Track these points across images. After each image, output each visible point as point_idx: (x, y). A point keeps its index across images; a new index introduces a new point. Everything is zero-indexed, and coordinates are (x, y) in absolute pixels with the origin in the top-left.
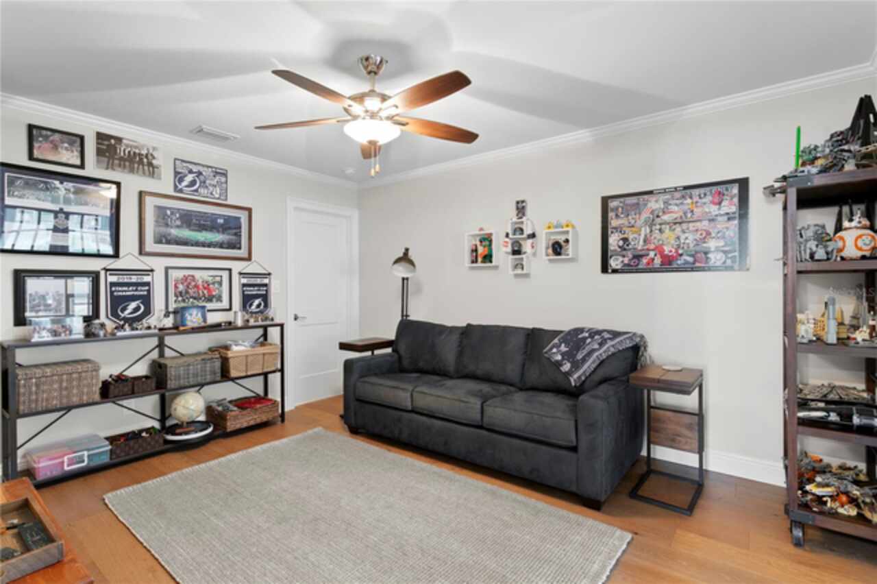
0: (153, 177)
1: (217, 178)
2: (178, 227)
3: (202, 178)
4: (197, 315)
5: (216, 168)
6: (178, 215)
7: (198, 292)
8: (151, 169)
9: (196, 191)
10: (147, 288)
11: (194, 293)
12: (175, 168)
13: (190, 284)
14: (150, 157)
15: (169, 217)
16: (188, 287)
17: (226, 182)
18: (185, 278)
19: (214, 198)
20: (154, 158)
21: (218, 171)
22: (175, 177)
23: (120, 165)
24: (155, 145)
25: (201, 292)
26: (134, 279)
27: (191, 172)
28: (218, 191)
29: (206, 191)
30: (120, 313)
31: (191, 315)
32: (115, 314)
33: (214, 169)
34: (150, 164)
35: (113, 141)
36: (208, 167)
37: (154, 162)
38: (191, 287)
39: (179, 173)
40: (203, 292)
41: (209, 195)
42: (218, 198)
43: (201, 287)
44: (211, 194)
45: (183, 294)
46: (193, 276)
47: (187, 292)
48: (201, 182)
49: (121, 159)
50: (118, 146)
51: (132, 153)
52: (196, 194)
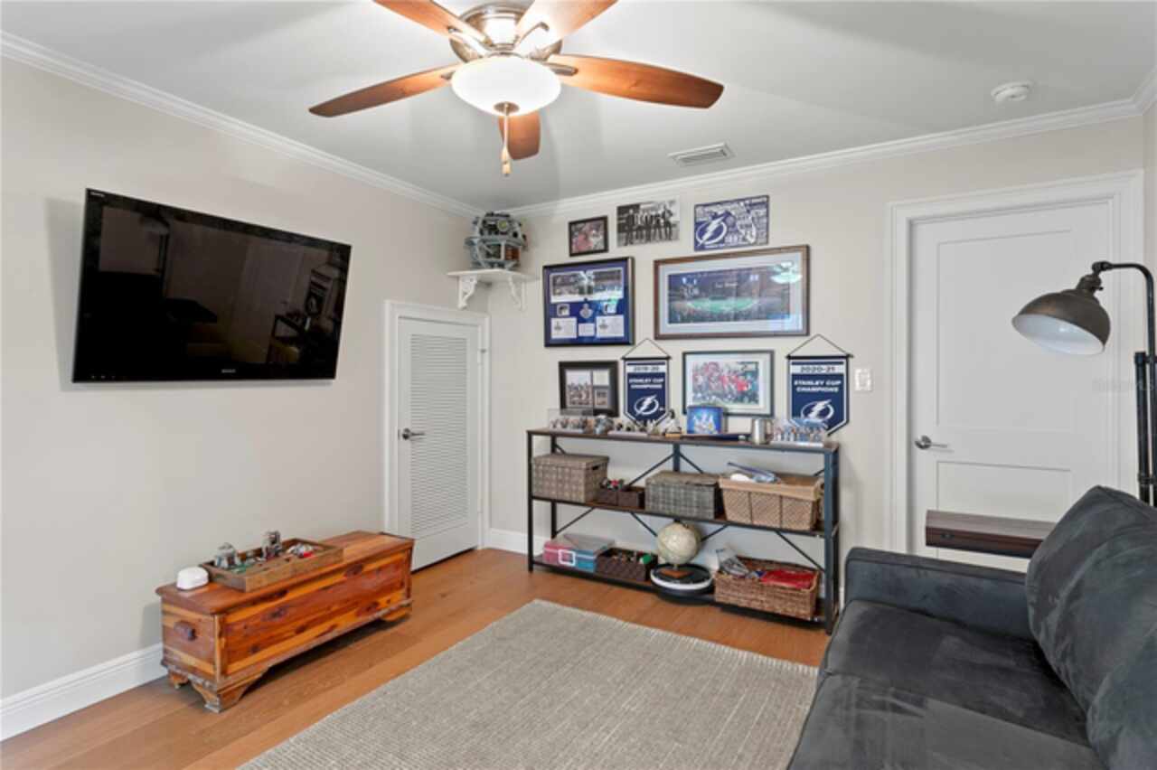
0: (670, 239)
1: (753, 212)
2: (695, 297)
3: (730, 220)
4: (707, 419)
5: (752, 198)
6: (695, 282)
7: (723, 388)
8: (668, 229)
9: (722, 241)
10: (661, 380)
11: (717, 387)
12: (695, 218)
13: (711, 375)
14: (667, 215)
15: (685, 286)
16: (709, 379)
17: (767, 215)
18: (706, 366)
19: (750, 245)
20: (671, 214)
21: (754, 201)
22: (696, 229)
23: (637, 237)
24: (671, 198)
25: (726, 387)
26: (650, 369)
27: (715, 217)
28: (754, 234)
29: (736, 238)
30: (636, 409)
31: (700, 419)
32: (631, 410)
33: (747, 202)
34: (668, 224)
35: (631, 211)
36: (738, 201)
37: (672, 220)
38: (713, 379)
39: (701, 223)
40: (729, 387)
41: (741, 243)
42: (755, 244)
43: (727, 379)
44: (744, 239)
45: (703, 389)
46: (716, 364)
47: (708, 387)
48: (728, 227)
49: (640, 228)
50: (636, 215)
51: (649, 218)
52: (721, 245)
